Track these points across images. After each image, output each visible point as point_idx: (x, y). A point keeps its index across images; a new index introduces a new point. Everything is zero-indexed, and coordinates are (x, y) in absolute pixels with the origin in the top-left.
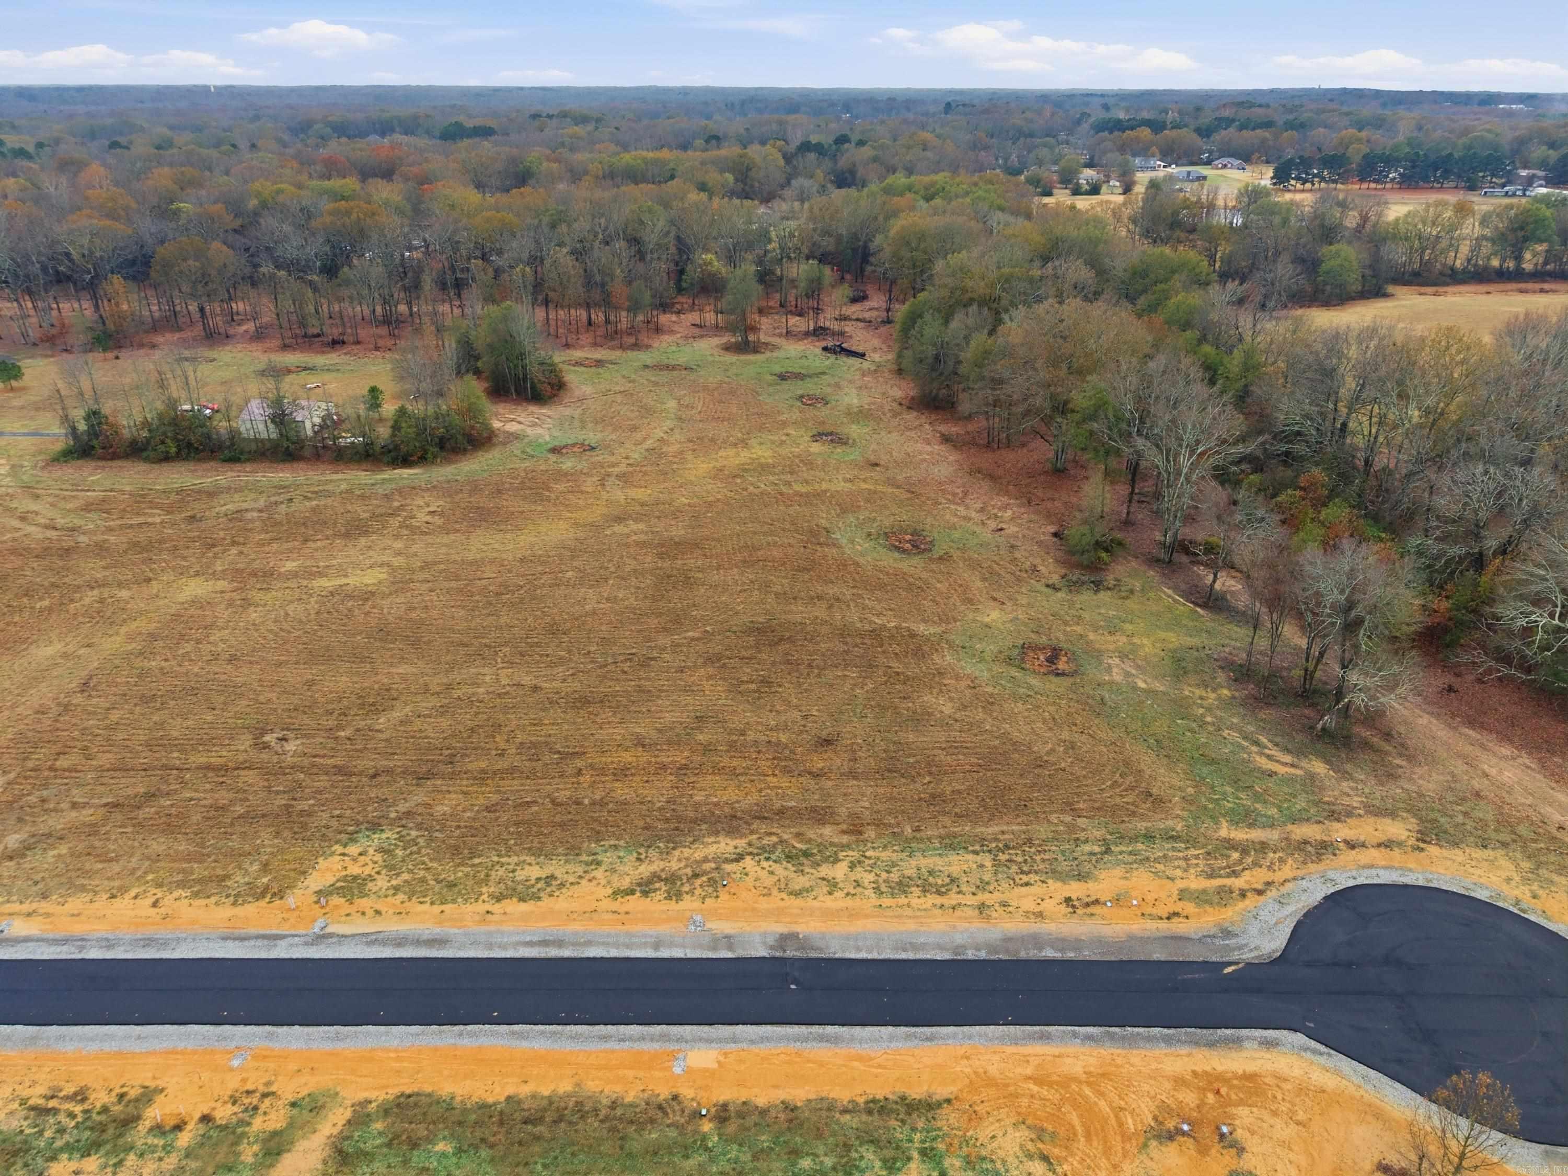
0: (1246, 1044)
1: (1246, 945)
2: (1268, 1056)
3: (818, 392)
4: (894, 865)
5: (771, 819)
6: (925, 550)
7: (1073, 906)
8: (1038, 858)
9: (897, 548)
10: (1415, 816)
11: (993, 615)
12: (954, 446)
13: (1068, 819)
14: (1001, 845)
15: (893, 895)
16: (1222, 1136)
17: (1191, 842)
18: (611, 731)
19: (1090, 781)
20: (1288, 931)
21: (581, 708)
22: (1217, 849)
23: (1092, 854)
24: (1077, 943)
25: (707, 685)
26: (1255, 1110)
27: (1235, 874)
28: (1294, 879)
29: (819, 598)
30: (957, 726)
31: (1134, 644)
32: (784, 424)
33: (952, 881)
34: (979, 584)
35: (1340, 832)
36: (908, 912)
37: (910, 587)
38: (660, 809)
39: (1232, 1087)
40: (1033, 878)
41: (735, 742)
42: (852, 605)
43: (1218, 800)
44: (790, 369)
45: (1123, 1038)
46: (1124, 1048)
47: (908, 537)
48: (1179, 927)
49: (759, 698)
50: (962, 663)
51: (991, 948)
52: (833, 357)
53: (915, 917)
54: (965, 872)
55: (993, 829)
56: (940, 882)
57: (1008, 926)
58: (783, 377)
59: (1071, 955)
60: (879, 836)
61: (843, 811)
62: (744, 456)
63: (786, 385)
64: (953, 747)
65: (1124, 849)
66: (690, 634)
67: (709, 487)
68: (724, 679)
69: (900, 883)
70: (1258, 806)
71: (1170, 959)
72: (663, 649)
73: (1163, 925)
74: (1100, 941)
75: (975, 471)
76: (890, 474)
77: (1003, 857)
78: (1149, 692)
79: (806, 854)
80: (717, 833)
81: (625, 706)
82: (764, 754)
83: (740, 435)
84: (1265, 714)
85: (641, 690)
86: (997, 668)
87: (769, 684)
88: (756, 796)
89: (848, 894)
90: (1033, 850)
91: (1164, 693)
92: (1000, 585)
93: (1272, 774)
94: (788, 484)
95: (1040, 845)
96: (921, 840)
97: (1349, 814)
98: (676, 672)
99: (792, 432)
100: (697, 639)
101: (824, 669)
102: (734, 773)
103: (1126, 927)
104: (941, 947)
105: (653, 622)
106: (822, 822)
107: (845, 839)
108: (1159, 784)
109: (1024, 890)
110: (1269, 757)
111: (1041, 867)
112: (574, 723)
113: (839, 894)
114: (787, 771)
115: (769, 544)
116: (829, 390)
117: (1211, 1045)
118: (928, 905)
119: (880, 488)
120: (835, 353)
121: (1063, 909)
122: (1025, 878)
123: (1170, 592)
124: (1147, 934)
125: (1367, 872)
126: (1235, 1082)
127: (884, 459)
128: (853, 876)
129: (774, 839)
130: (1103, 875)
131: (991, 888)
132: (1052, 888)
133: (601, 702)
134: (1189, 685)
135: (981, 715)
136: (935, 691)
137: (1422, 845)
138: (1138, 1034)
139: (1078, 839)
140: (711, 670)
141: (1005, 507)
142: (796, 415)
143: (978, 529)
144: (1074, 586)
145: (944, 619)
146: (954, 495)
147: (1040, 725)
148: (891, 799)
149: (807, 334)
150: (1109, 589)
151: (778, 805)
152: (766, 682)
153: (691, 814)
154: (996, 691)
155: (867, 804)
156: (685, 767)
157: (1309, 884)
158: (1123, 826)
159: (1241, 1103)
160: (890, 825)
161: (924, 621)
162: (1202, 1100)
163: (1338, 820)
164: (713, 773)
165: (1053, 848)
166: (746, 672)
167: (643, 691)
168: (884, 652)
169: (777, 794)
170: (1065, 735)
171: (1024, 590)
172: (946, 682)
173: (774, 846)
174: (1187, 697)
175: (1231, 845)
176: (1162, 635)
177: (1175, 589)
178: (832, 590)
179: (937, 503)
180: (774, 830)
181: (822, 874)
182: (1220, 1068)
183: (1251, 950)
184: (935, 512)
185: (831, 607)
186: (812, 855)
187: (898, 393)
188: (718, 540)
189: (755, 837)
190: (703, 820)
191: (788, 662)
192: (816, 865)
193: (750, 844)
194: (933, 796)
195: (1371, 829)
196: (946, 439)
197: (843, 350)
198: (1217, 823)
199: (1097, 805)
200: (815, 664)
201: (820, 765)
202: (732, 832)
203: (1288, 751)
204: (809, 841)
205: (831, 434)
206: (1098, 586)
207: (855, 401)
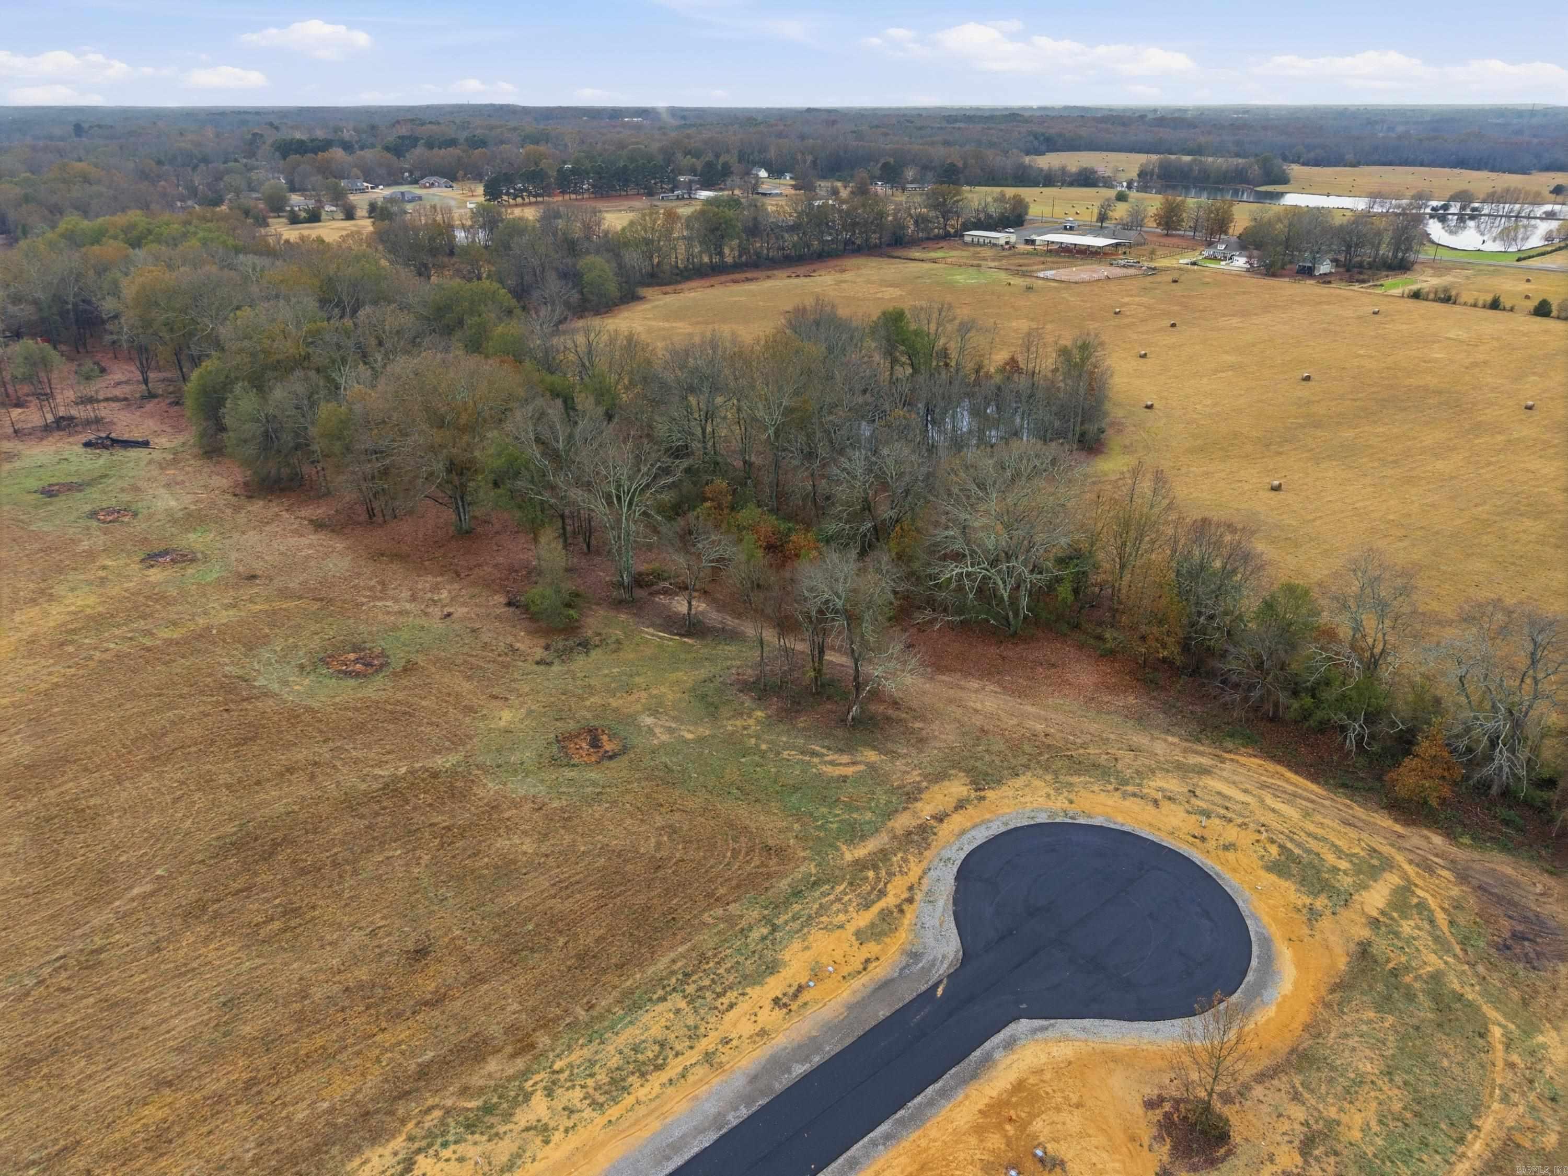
0: (997, 1055)
1: (935, 960)
2: (1015, 1057)
3: (114, 502)
4: (592, 1063)
5: (418, 1090)
6: (382, 666)
7: (785, 1005)
8: (721, 971)
9: (348, 674)
10: (960, 769)
11: (506, 717)
12: (333, 531)
13: (720, 912)
14: (680, 977)
15: (615, 1101)
16: (1041, 1160)
17: (833, 880)
18: (100, 1088)
19: (712, 861)
20: (953, 925)
21: (27, 1075)
22: (854, 877)
23: (764, 938)
24: (813, 1044)
25: (210, 952)
26: (1044, 1116)
27: (882, 893)
28: (925, 873)
29: (290, 770)
30: (551, 861)
31: (655, 696)
32: (91, 555)
33: (662, 1045)
34: (467, 686)
35: (925, 809)
36: (642, 1110)
37: (394, 717)
38: (256, 1161)
39: (1015, 1106)
40: (731, 996)
41: (302, 1011)
42: (338, 764)
43: (823, 825)
44: (54, 480)
45: (912, 1118)
46: (918, 1127)
47: (352, 656)
48: (879, 972)
49: (296, 938)
50: (510, 785)
51: (748, 1100)
52: (106, 454)
53: (653, 1111)
54: (667, 1028)
55: (662, 963)
56: (651, 1055)
57: (744, 1062)
58: (50, 492)
59: (817, 1060)
60: (555, 1037)
61: (495, 1030)
62: (57, 614)
63: (60, 503)
64: (563, 888)
65: (786, 917)
66: (136, 891)
67: (30, 670)
68: (231, 933)
69: (613, 1081)
70: (855, 816)
71: (893, 1010)
72: (108, 930)
73: (864, 979)
74: (830, 1028)
75: (377, 555)
76: (278, 583)
77: (691, 989)
78: (700, 740)
79: (488, 1109)
80: (358, 1149)
81: (100, 1040)
82: (351, 1008)
83: (32, 586)
84: (801, 722)
85: (112, 1005)
86: (551, 775)
87: (296, 912)
88: (376, 1070)
89: (566, 1131)
90: (711, 964)
91: (713, 736)
92: (489, 679)
93: (845, 779)
94: (149, 633)
95: (715, 955)
96: (601, 1018)
97: (920, 791)
98: (151, 953)
99: (109, 563)
100: (152, 894)
101: (356, 861)
102: (326, 1056)
103: (839, 999)
104: (700, 1131)
105: (66, 896)
106: (480, 1058)
107: (520, 1064)
108: (770, 833)
109: (732, 1014)
110: (832, 763)
111: (731, 978)
112: (30, 1105)
113: (557, 1136)
114: (396, 1016)
115: (173, 723)
116: (126, 497)
117: (974, 1075)
118: (657, 1089)
119: (277, 605)
120: (105, 447)
121: (779, 1013)
122: (725, 1000)
123: (651, 630)
124: (859, 996)
125: (965, 838)
126: (1014, 1099)
127: (258, 567)
128: (558, 1105)
129: (437, 1113)
130: (786, 955)
131: (702, 1030)
132: (755, 996)
133: (55, 1052)
134: (729, 719)
135: (568, 839)
136: (501, 831)
137: (982, 794)
138: (920, 1104)
139: (742, 930)
140: (202, 930)
141: (436, 588)
142: (100, 540)
143: (423, 622)
144: (565, 654)
145: (457, 740)
146: (371, 589)
147: (629, 821)
148: (538, 985)
149: (47, 429)
150: (597, 646)
151: (412, 1067)
152: (290, 911)
153: (305, 1143)
154: (565, 803)
155: (516, 1006)
156: (250, 1084)
157: (938, 872)
158: (770, 893)
159: (1033, 1116)
160: (559, 1018)
161: (435, 752)
162: (1006, 1136)
163: (916, 800)
164: (299, 1070)
165: (729, 951)
166: (254, 909)
167: (116, 1004)
168: (415, 809)
169: (403, 1053)
170: (659, 821)
171: (516, 676)
172: (506, 815)
173: (443, 1122)
174: (733, 733)
175: (861, 865)
176: (673, 676)
177: (652, 625)
178: (301, 755)
179: (359, 605)
180: (430, 1102)
181: (523, 1124)
182: (994, 1094)
183: (942, 962)
184: (363, 617)
185: (312, 777)
186: (495, 1106)
187: (224, 482)
188: (93, 741)
189: (411, 1125)
190: (329, 1142)
191: (303, 872)
192: (508, 1116)
193: (411, 1139)
194: (581, 957)
195: (940, 797)
196: (318, 525)
197: (115, 442)
198: (838, 849)
199: (734, 883)
200: (340, 858)
201: (432, 987)
202: (377, 1136)
203: (841, 751)
204: (481, 1091)
205: (165, 553)
206: (585, 646)
207: (173, 503)
